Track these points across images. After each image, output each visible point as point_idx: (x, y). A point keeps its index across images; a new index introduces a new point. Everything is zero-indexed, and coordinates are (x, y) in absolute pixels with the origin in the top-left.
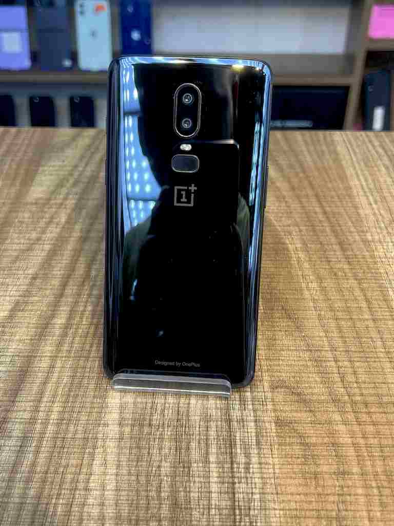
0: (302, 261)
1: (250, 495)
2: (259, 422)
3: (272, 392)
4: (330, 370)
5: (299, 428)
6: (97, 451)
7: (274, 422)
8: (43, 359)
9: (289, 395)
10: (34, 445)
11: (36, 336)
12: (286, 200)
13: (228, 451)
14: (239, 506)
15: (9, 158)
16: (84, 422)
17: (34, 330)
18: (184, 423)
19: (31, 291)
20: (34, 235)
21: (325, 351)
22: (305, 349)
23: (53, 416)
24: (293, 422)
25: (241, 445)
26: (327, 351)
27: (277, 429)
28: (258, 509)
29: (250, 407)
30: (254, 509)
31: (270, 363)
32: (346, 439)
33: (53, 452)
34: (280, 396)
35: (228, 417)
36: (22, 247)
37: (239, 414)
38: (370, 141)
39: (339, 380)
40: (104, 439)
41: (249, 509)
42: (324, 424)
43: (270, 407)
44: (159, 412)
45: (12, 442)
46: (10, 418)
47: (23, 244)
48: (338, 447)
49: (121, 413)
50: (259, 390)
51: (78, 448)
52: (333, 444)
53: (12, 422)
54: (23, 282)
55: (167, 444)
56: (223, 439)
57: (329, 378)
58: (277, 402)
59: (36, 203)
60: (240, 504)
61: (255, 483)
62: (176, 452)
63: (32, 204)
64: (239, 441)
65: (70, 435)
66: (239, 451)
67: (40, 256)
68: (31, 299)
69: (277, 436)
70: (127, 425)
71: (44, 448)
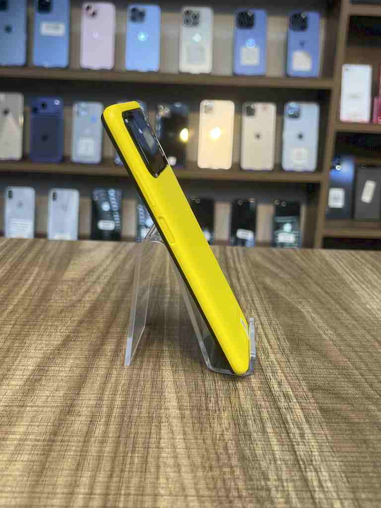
1: (310, 453)
14: (301, 458)
28: (319, 461)
29: (295, 400)
30: (315, 461)
38: (353, 256)
41: (312, 461)
60: (302, 457)
61: (313, 446)
70: (187, 409)
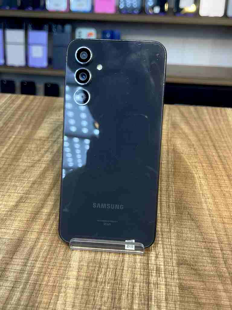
0: (202, 185)
2: (168, 286)
3: (178, 267)
4: (217, 255)
5: (195, 292)
6: (60, 295)
7: (179, 287)
8: (33, 233)
9: (189, 269)
10: (21, 287)
11: (30, 219)
12: (195, 147)
13: (146, 303)
15: (27, 113)
16: (54, 275)
17: (30, 215)
18: (119, 282)
19: (31, 191)
20: (37, 158)
21: (215, 243)
22: (202, 240)
23: (35, 270)
24: (191, 287)
25: (155, 299)
26: (217, 243)
27: (179, 291)
31: (178, 248)
32: (226, 302)
33: (33, 293)
34: (183, 270)
35: (147, 281)
36: (28, 164)
37: (155, 279)
39: (223, 262)
40: (66, 287)
42: (211, 291)
43: (176, 276)
44: (103, 273)
45: (8, 284)
46: (8, 269)
47: (29, 163)
48: (220, 307)
49: (78, 271)
50: (169, 265)
51: (49, 292)
52: (217, 304)
53: (9, 271)
54: (26, 185)
55: (106, 295)
56: (143, 295)
57: (216, 261)
58: (180, 273)
59: (40, 140)
62: (112, 300)
63: (38, 140)
64: (154, 297)
65: (44, 283)
66: (153, 303)
67: (38, 170)
68: (30, 196)
69: (179, 296)
71: (27, 290)
